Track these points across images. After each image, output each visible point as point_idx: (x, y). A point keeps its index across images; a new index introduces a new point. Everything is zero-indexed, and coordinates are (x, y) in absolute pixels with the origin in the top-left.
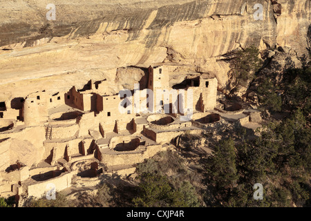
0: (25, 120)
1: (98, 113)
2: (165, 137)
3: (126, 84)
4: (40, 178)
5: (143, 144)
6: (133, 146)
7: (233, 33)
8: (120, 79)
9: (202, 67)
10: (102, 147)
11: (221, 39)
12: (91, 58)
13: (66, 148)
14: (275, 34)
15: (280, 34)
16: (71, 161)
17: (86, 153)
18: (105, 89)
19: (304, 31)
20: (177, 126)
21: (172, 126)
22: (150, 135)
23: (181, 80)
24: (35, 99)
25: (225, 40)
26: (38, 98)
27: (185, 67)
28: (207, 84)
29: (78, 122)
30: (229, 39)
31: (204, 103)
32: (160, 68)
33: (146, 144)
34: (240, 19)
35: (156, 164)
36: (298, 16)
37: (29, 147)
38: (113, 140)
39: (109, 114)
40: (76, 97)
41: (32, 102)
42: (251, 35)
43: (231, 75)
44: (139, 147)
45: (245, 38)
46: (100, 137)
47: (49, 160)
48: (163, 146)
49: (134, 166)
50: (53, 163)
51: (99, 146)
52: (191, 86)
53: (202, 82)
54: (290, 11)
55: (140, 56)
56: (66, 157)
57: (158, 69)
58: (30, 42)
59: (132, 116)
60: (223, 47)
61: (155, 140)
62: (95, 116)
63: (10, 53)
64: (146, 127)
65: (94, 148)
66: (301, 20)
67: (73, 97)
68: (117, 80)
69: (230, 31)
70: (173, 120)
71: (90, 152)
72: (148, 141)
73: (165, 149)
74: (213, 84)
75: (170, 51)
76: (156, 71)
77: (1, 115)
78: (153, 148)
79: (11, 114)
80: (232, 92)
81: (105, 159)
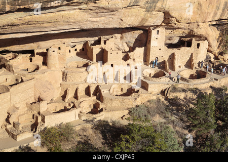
0: (48, 65)
1: (104, 64)
2: (156, 87)
3: (129, 42)
5: (137, 92)
6: (130, 92)
8: (124, 38)
9: (195, 30)
10: (104, 92)
11: (215, 7)
12: (98, 19)
13: (77, 89)
16: (80, 100)
17: (91, 95)
20: (167, 80)
21: (163, 79)
22: (145, 86)
23: (176, 41)
24: (56, 50)
25: (218, 8)
26: (59, 48)
27: (180, 30)
28: (198, 45)
30: (222, 7)
31: (194, 61)
32: (157, 29)
33: (139, 93)
35: (146, 109)
37: (49, 87)
38: (113, 86)
41: (54, 51)
44: (133, 94)
48: (154, 95)
49: (128, 109)
50: (66, 100)
51: (102, 91)
52: (184, 46)
53: (194, 42)
55: (140, 19)
56: (76, 97)
57: (156, 30)
60: (215, 14)
61: (147, 90)
65: (98, 92)
67: (86, 50)
68: (122, 38)
70: (164, 74)
71: (95, 94)
72: (142, 90)
73: (155, 98)
74: (204, 45)
75: (167, 16)
76: (154, 33)
77: (31, 60)
78: (144, 96)
79: (38, 60)
80: (221, 54)
81: (105, 101)
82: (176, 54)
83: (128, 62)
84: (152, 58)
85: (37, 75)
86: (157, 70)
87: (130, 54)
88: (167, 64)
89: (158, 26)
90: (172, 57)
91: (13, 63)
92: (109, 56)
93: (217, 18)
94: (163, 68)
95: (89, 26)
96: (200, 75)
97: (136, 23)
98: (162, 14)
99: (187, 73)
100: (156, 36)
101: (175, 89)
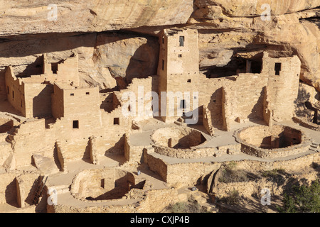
1: (54, 122)
2: (185, 171)
3: (115, 66)
6: (124, 187)
8: (103, 56)
9: (268, 33)
18: (73, 74)
20: (210, 152)
21: (200, 152)
23: (224, 59)
27: (232, 33)
28: (278, 67)
29: (9, 140)
31: (270, 106)
32: (180, 34)
33: (146, 187)
38: (81, 176)
39: (76, 124)
40: (12, 89)
44: (132, 192)
46: (56, 170)
48: (181, 191)
52: (244, 71)
53: (268, 61)
57: (177, 37)
59: (122, 130)
61: (163, 178)
62: (47, 127)
64: (149, 152)
70: (203, 140)
71: (32, 200)
72: (150, 180)
73: (183, 198)
74: (291, 67)
75: (203, 3)
76: (172, 43)
78: (158, 195)
82: (226, 90)
83: (116, 113)
86: (185, 129)
88: (208, 115)
89: (181, 26)
90: (219, 97)
96: (289, 138)
97: (128, 22)
99: (254, 134)
100: (178, 50)
101: (229, 174)
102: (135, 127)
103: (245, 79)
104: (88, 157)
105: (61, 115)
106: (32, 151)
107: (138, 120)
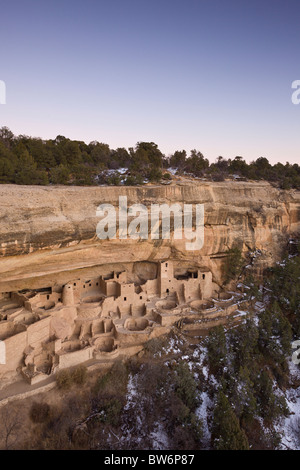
0: (63, 302)
1: (117, 298)
2: (169, 319)
3: (141, 275)
4: (71, 350)
5: (151, 325)
6: (145, 325)
7: (222, 238)
8: (136, 271)
9: (199, 262)
10: (118, 327)
11: (213, 242)
13: (91, 325)
14: (254, 240)
15: (258, 240)
16: (95, 336)
17: (106, 331)
18: (124, 278)
19: (276, 238)
20: (179, 311)
21: (175, 311)
22: (158, 318)
23: (183, 272)
24: (72, 286)
25: (216, 243)
26: (75, 284)
27: (186, 262)
28: (204, 276)
29: (101, 305)
30: (219, 242)
31: (202, 292)
33: (153, 326)
34: (226, 228)
36: (270, 227)
37: (64, 324)
38: (127, 320)
39: (125, 299)
41: (69, 287)
42: (236, 240)
43: (222, 269)
44: (147, 328)
45: (231, 241)
46: (118, 317)
47: (77, 335)
48: (167, 328)
49: (143, 344)
50: (81, 337)
51: (116, 326)
52: (191, 278)
53: (200, 274)
54: (264, 224)
55: (149, 253)
57: (165, 263)
58: (64, 244)
59: (143, 301)
60: (214, 248)
61: (161, 323)
62: (115, 300)
63: (51, 252)
64: (154, 311)
65: (112, 327)
66: (273, 230)
67: (100, 285)
68: (133, 271)
69: (219, 236)
70: (176, 306)
71: (109, 330)
72: (155, 324)
74: (209, 276)
75: (173, 250)
76: (163, 265)
77: (48, 297)
78: (159, 329)
79: (54, 296)
80: (225, 283)
81: (120, 337)
82: (185, 285)
83: (141, 294)
84: (163, 290)
85: (53, 312)
86: (171, 302)
87: (143, 286)
88: (178, 295)
89: (166, 259)
90: (183, 288)
91: (32, 301)
92: (122, 289)
93: (216, 251)
94: (175, 300)
95: (103, 261)
96: (210, 305)
97: (146, 258)
98: (168, 248)
99: (196, 303)
100: (165, 268)
101: (187, 321)
102: (148, 300)
103: (192, 280)
104: (130, 314)
105: (120, 295)
106: (109, 309)
107: (149, 297)
